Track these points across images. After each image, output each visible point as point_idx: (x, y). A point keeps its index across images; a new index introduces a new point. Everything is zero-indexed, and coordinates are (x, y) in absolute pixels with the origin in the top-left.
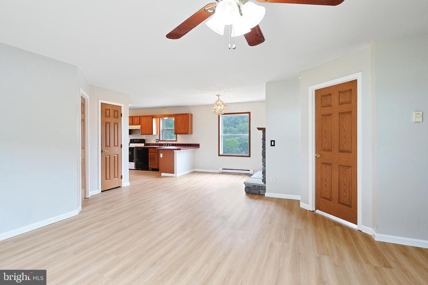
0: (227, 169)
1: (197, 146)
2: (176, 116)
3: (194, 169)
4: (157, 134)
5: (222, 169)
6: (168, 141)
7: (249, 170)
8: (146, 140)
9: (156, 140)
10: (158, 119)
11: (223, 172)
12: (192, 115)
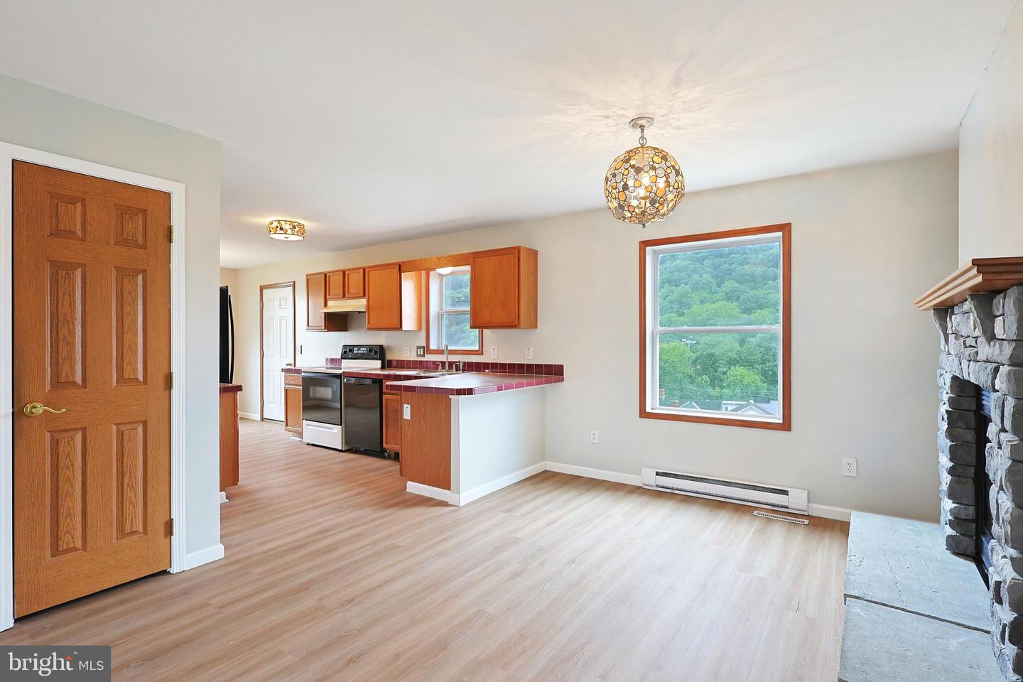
0: (676, 476)
1: (554, 373)
2: (473, 259)
3: (543, 463)
4: (420, 328)
5: (658, 474)
6: (452, 352)
7: (784, 493)
8: (389, 348)
9: (418, 347)
10: (424, 272)
11: (657, 486)
12: (534, 254)
